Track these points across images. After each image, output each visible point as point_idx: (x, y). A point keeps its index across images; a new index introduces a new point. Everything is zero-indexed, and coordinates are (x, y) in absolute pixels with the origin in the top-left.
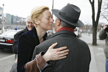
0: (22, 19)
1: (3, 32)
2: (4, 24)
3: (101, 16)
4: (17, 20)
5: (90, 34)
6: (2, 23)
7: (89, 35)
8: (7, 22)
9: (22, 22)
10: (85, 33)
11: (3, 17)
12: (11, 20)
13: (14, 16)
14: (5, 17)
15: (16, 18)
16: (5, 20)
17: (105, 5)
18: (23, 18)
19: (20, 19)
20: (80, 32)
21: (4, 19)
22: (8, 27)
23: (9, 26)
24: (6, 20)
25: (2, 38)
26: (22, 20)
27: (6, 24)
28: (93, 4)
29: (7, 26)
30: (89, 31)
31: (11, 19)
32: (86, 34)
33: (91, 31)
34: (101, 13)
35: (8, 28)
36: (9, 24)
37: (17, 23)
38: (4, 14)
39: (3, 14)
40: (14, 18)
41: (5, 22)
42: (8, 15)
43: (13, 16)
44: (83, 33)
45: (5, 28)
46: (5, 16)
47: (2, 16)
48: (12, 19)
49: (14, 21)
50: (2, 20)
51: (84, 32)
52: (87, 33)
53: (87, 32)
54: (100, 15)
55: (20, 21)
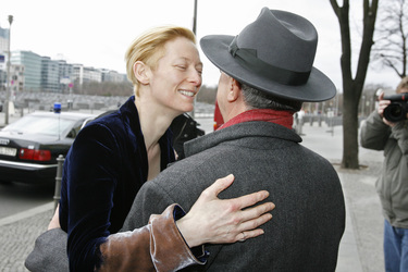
0: (81, 70)
1: (10, 120)
2: (15, 89)
3: (376, 58)
4: (62, 74)
5: (334, 125)
6: (5, 89)
7: (330, 129)
8: (24, 81)
9: (81, 82)
10: (316, 124)
11: (9, 64)
12: (39, 74)
13: (52, 59)
14: (19, 63)
15: (57, 69)
16: (17, 74)
17: (391, 17)
18: (85, 69)
19: (72, 70)
20: (298, 121)
21: (12, 70)
22: (27, 101)
23: (32, 97)
24: (21, 74)
25: (6, 142)
26: (82, 74)
27: (21, 89)
28: (343, 14)
29: (26, 97)
30: (331, 114)
31: (40, 71)
32: (320, 125)
33: (339, 115)
34: (373, 47)
35: (30, 104)
36: (31, 92)
37: (64, 85)
38: (13, 55)
39: (9, 53)
40: (50, 67)
41: (16, 84)
42: (27, 55)
43: (45, 62)
44: (307, 125)
45: (16, 107)
46: (16, 59)
47: (6, 59)
48: (44, 73)
49: (52, 77)
50: (6, 77)
51: (313, 120)
52: (323, 123)
53: (321, 120)
54: (371, 57)
55: (75, 78)
